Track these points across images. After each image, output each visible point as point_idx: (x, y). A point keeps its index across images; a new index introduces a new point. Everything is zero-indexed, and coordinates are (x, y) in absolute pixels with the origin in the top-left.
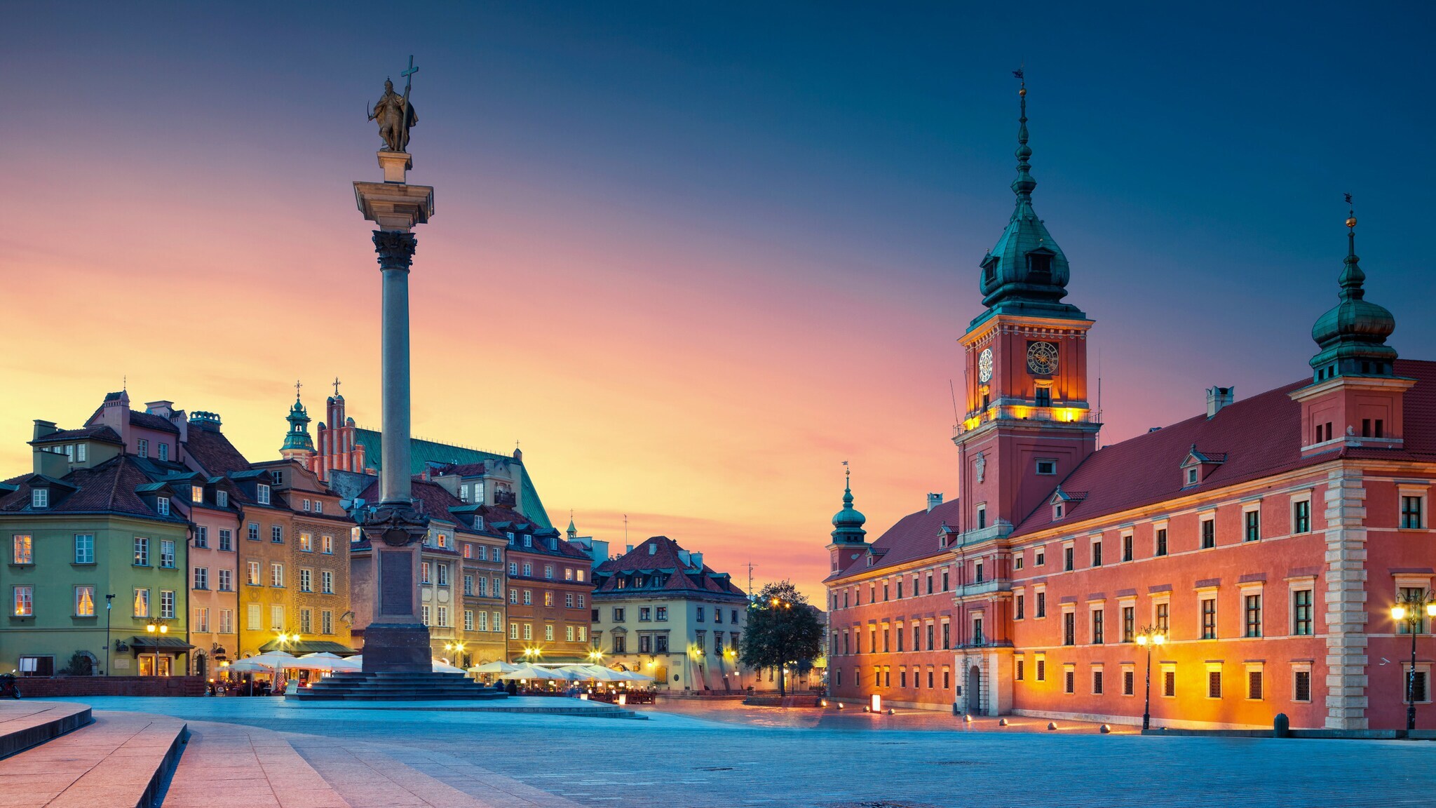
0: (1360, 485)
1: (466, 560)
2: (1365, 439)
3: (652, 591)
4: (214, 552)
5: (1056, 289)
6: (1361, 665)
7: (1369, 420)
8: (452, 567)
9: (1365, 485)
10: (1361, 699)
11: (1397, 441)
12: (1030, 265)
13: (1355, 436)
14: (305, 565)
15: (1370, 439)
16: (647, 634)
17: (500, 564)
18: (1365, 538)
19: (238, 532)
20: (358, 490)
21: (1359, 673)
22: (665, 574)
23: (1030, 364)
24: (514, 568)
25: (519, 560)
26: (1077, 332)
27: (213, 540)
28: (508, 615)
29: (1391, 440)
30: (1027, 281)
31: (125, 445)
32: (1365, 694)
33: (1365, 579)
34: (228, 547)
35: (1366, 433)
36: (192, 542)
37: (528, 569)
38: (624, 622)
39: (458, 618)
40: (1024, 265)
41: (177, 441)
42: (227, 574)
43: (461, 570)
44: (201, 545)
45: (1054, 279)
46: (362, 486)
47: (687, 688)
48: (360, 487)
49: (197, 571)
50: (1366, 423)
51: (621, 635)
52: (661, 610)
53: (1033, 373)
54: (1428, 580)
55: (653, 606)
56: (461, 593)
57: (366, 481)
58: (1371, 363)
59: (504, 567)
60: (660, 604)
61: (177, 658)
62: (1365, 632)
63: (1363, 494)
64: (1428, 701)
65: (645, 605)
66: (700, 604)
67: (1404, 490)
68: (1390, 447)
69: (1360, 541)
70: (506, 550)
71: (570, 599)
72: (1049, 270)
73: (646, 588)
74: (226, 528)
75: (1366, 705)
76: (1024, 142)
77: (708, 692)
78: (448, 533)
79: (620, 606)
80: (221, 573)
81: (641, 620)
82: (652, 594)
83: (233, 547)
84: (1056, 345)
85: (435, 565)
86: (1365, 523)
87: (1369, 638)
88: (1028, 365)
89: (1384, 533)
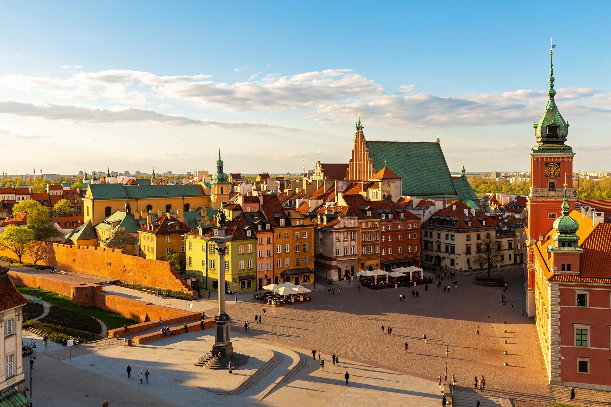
0: (558, 290)
1: (363, 229)
2: (562, 272)
3: (450, 228)
4: (265, 245)
5: (560, 139)
6: (557, 357)
7: (564, 264)
8: (357, 232)
9: (560, 289)
10: (557, 370)
11: (577, 272)
12: (548, 131)
13: (558, 270)
14: (297, 243)
15: (565, 272)
16: (448, 245)
17: (377, 228)
18: (559, 310)
19: (273, 237)
20: (346, 187)
21: (556, 360)
22: (455, 221)
23: (546, 173)
24: (384, 229)
25: (386, 225)
26: (568, 158)
27: (265, 241)
28: (381, 246)
29: (574, 272)
30: (547, 137)
31: (243, 210)
32: (559, 368)
33: (559, 325)
34: (270, 242)
35: (563, 269)
36: (258, 243)
37: (390, 228)
38: (440, 238)
39: (359, 250)
40: (545, 131)
41: (260, 205)
42: (270, 250)
43: (361, 233)
44: (261, 244)
45: (559, 135)
46: (348, 185)
47: (461, 269)
48: (346, 186)
49: (259, 252)
50: (563, 266)
51: (439, 244)
52: (453, 236)
53: (548, 176)
54: (589, 327)
55: (450, 234)
56: (360, 241)
57: (349, 183)
58: (566, 243)
59: (379, 228)
60: (453, 233)
61: (253, 280)
62: (559, 345)
63: (559, 293)
64: (589, 373)
65: (448, 233)
66: (468, 234)
67: (578, 292)
68: (574, 275)
69: (557, 311)
70: (380, 222)
71: (409, 237)
72: (556, 132)
73: (448, 226)
74: (269, 236)
75: (560, 372)
76: (552, 75)
77: (470, 270)
78: (355, 220)
79: (439, 232)
80: (268, 251)
81: (446, 239)
82: (450, 229)
83: (272, 242)
84: (559, 164)
85: (349, 233)
86: (560, 304)
87: (561, 347)
88: (545, 173)
89: (569, 308)
